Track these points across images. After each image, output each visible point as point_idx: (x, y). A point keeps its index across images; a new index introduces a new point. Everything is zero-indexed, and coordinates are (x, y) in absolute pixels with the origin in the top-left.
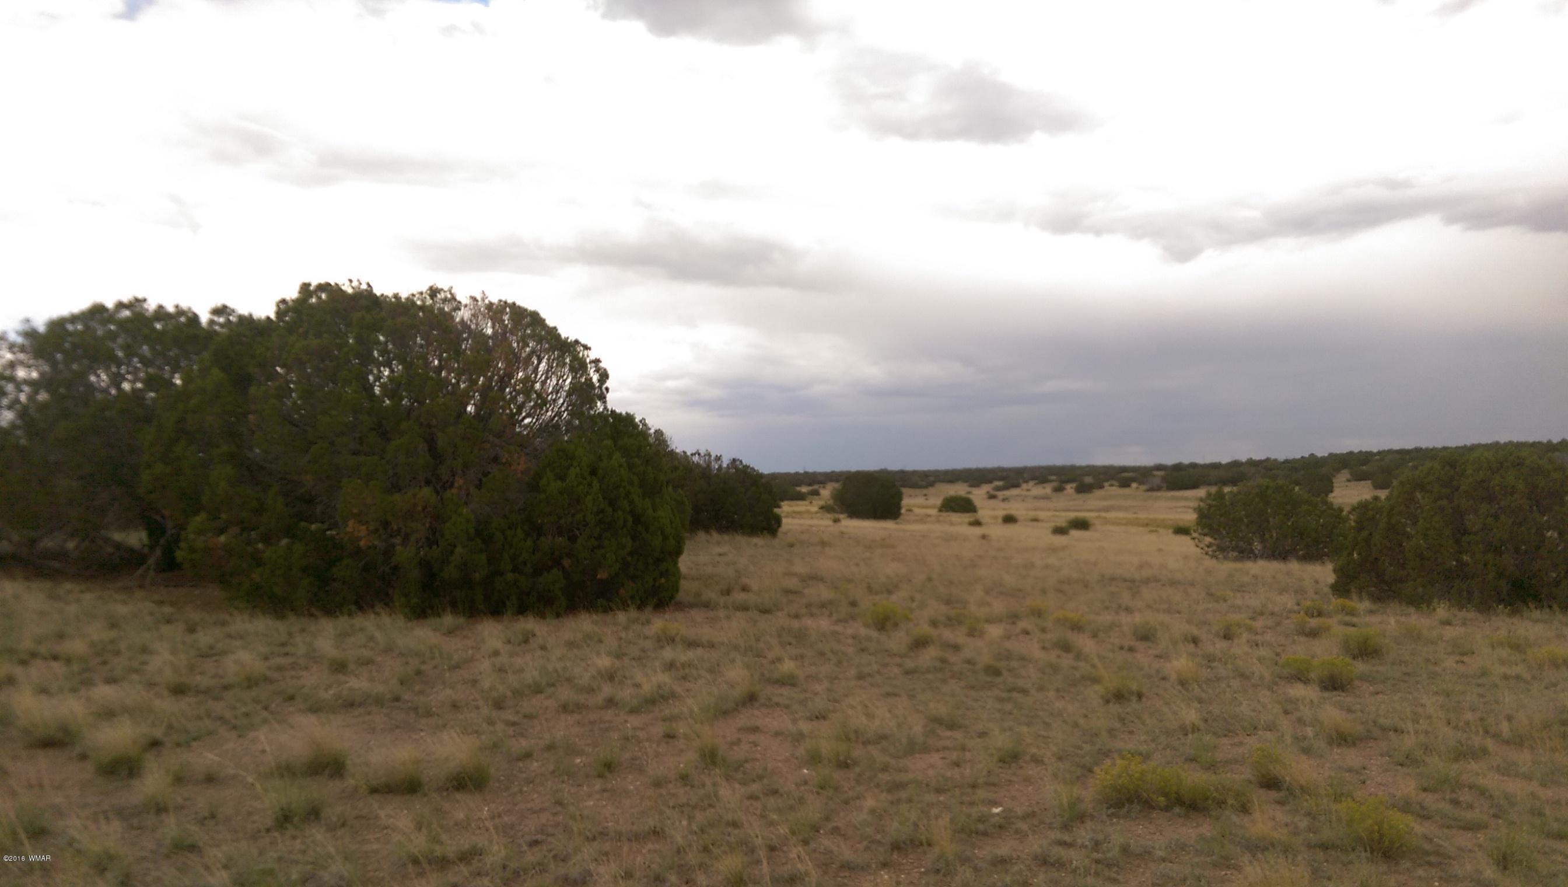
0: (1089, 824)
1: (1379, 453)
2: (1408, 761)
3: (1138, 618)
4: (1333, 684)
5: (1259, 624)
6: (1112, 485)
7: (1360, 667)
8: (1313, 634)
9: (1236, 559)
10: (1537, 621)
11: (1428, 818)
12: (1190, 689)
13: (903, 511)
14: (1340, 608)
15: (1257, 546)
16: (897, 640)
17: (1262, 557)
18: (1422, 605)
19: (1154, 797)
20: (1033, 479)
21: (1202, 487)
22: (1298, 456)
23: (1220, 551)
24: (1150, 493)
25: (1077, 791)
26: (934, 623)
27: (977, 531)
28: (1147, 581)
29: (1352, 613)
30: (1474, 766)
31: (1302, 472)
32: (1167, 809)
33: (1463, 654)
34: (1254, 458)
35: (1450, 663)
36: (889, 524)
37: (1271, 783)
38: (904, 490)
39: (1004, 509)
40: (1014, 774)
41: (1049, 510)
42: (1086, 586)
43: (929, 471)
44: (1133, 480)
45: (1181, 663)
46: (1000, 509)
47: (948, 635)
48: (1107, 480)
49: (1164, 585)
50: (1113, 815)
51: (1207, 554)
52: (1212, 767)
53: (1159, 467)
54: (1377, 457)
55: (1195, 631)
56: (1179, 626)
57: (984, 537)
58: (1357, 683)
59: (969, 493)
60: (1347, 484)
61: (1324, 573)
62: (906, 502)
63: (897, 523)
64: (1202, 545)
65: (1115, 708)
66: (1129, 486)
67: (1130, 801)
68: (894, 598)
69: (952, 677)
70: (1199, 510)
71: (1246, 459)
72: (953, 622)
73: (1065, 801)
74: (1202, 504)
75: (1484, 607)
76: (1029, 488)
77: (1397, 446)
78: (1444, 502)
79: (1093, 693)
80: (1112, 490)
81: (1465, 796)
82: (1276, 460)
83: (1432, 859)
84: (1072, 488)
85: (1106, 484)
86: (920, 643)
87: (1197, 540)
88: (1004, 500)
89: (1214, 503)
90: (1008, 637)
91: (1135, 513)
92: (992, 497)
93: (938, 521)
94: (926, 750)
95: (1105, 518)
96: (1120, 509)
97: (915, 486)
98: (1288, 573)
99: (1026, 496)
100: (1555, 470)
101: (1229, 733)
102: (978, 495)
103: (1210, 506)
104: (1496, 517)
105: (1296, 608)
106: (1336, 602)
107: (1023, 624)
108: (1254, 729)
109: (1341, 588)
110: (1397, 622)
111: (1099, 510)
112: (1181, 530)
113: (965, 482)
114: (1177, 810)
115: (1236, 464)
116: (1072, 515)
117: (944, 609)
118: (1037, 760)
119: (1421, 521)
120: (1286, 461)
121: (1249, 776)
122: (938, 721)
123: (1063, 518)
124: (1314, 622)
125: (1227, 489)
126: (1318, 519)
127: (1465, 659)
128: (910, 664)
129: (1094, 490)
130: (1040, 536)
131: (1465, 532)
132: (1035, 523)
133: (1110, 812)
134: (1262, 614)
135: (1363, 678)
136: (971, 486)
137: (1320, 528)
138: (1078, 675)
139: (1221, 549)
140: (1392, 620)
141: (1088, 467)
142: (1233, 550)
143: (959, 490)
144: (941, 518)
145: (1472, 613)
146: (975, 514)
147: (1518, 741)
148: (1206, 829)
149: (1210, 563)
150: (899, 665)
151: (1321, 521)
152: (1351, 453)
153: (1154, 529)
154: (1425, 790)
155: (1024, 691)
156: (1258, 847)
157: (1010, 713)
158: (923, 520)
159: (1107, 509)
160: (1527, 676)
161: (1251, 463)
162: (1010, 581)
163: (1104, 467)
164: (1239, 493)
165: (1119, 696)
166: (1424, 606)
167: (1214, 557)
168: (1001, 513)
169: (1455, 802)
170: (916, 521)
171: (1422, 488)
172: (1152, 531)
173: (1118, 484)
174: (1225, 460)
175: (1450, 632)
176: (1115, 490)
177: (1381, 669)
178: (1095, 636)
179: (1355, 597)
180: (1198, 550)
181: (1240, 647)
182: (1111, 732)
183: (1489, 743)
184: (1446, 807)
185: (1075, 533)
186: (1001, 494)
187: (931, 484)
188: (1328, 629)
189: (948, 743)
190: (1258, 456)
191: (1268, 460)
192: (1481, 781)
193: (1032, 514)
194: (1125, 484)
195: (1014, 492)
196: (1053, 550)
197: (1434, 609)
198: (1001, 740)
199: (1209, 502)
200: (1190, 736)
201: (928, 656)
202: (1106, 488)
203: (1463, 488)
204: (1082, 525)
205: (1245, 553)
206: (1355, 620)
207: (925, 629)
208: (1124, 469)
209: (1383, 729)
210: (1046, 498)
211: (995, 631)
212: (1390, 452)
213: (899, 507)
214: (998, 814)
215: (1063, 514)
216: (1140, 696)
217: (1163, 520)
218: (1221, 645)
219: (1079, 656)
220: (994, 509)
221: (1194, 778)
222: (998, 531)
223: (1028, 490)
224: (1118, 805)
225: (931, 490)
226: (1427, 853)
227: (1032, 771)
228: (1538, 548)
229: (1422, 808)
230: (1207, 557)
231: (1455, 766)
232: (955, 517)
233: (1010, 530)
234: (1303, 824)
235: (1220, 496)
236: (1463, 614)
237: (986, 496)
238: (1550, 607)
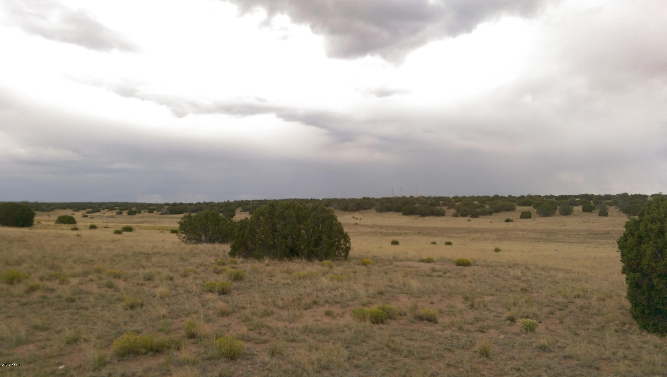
0: (108, 366)
1: (252, 201)
2: (247, 320)
3: (147, 271)
4: (224, 292)
5: (199, 270)
6: (145, 212)
7: (235, 284)
8: (218, 272)
9: (195, 243)
10: (297, 263)
11: (249, 341)
12: (165, 300)
13: (35, 223)
14: (231, 261)
15: (203, 238)
16: (18, 289)
17: (205, 242)
18: (260, 259)
19: (140, 349)
20: (107, 208)
21: (184, 213)
22: (223, 201)
23: (189, 240)
24: (162, 215)
25: (103, 352)
26: (41, 279)
27: (75, 233)
28: (155, 254)
29: (235, 263)
30: (268, 319)
31: (224, 208)
32: (146, 354)
33: (272, 277)
34: (206, 202)
35: (267, 280)
36: (26, 230)
37: (192, 336)
38: (37, 213)
39: (91, 222)
40: (74, 349)
41: (114, 223)
42: (126, 257)
43: (51, 203)
44: (155, 209)
45: (162, 289)
46: (89, 222)
47: (49, 284)
48: (142, 209)
49: (162, 255)
50: (119, 361)
51: (183, 241)
52: (168, 333)
53: (167, 204)
54: (252, 203)
55: (172, 275)
56: (165, 273)
57: (78, 235)
58: (233, 291)
59: (73, 214)
60: (241, 213)
61: (227, 248)
62: (37, 218)
63: (30, 229)
64: (181, 238)
65: (130, 312)
66: (153, 212)
67: (129, 353)
68: (21, 267)
69: (48, 305)
70: (180, 223)
71: (203, 202)
72: (51, 278)
73: (96, 358)
74: (182, 220)
75: (281, 259)
76: (105, 212)
77: (258, 198)
78: (269, 220)
79: (119, 306)
80: (145, 214)
81: (263, 331)
82: (214, 203)
83: (249, 357)
84: (126, 213)
85: (142, 211)
86: (33, 289)
87: (179, 236)
88: (91, 218)
89: (187, 220)
90: (81, 284)
91: (155, 224)
92: (85, 216)
93: (54, 228)
94: (27, 342)
95: (140, 226)
96: (148, 222)
97: (43, 210)
98: (214, 249)
99: (103, 216)
100: (305, 209)
101: (178, 316)
102: (78, 216)
103: (185, 221)
104: (286, 226)
105: (215, 262)
106: (230, 259)
107: (90, 277)
108: (188, 315)
109: (232, 254)
110: (251, 266)
111: (138, 223)
112: (173, 232)
113: (71, 208)
114: (150, 353)
115: (199, 204)
116: (125, 225)
117: (49, 271)
118: (86, 341)
119: (261, 227)
120: (219, 203)
121: (184, 334)
122: (36, 328)
123: (120, 227)
124: (220, 268)
125: (193, 214)
126: (227, 226)
127: (272, 278)
128: (24, 300)
129: (136, 214)
130: (109, 234)
131: (276, 231)
132: (106, 229)
133: (119, 359)
134: (201, 265)
135: (235, 289)
136: (74, 211)
137: (228, 230)
138: (114, 298)
139: (189, 239)
140: (249, 265)
141: (135, 203)
142: (194, 239)
143: (68, 213)
144: (56, 227)
145: (277, 261)
146: (74, 225)
147: (283, 308)
148: (162, 359)
149: (183, 245)
150: (18, 301)
151: (228, 227)
152: (242, 201)
153: (162, 231)
154: (251, 330)
155: (86, 309)
156: (181, 364)
157: (77, 320)
158: (46, 227)
159: (142, 222)
160: (291, 283)
161: (205, 204)
162: (88, 256)
163: (141, 203)
164: (197, 216)
165: (132, 307)
166: (261, 259)
167: (186, 242)
168: (90, 224)
169: (260, 333)
170: (42, 228)
171: (263, 215)
172: (161, 232)
173: (147, 211)
174: (194, 202)
175: (269, 269)
176: (147, 214)
177: (243, 284)
178: (126, 280)
179: (237, 256)
180: (179, 240)
181: (189, 281)
182: (126, 323)
183: (275, 310)
184: (256, 336)
185: (125, 233)
186: (90, 215)
187: (53, 210)
188: (225, 270)
189: (40, 338)
190: (208, 201)
191: (211, 202)
192: (270, 324)
193: (105, 225)
194: (151, 211)
195: (97, 214)
196: (113, 241)
197: (264, 260)
198: (69, 333)
199: (185, 219)
200: (161, 320)
201: (36, 295)
202: (142, 213)
203: (276, 215)
204: (129, 229)
205: (199, 241)
206: (236, 266)
207: (36, 282)
208: (151, 205)
209: (239, 308)
210: (113, 217)
211: (74, 281)
212: (256, 201)
213: (32, 221)
214: (61, 369)
215: (121, 224)
216: (142, 305)
217: (167, 227)
218: (182, 280)
219: (117, 290)
220: (86, 222)
221: (161, 338)
222: (86, 233)
223: (104, 213)
224: (123, 355)
225: (52, 212)
226: (247, 355)
227: (84, 345)
228: (298, 237)
229: (248, 337)
230: (183, 243)
231: (261, 320)
232: (64, 226)
233: (93, 232)
234: (202, 350)
235: (189, 217)
236: (274, 261)
237: (82, 216)
238: (301, 258)
